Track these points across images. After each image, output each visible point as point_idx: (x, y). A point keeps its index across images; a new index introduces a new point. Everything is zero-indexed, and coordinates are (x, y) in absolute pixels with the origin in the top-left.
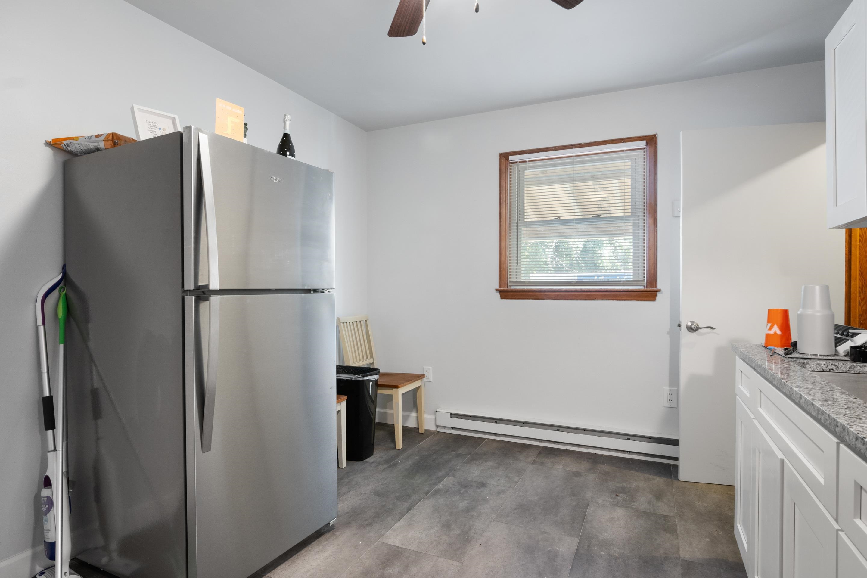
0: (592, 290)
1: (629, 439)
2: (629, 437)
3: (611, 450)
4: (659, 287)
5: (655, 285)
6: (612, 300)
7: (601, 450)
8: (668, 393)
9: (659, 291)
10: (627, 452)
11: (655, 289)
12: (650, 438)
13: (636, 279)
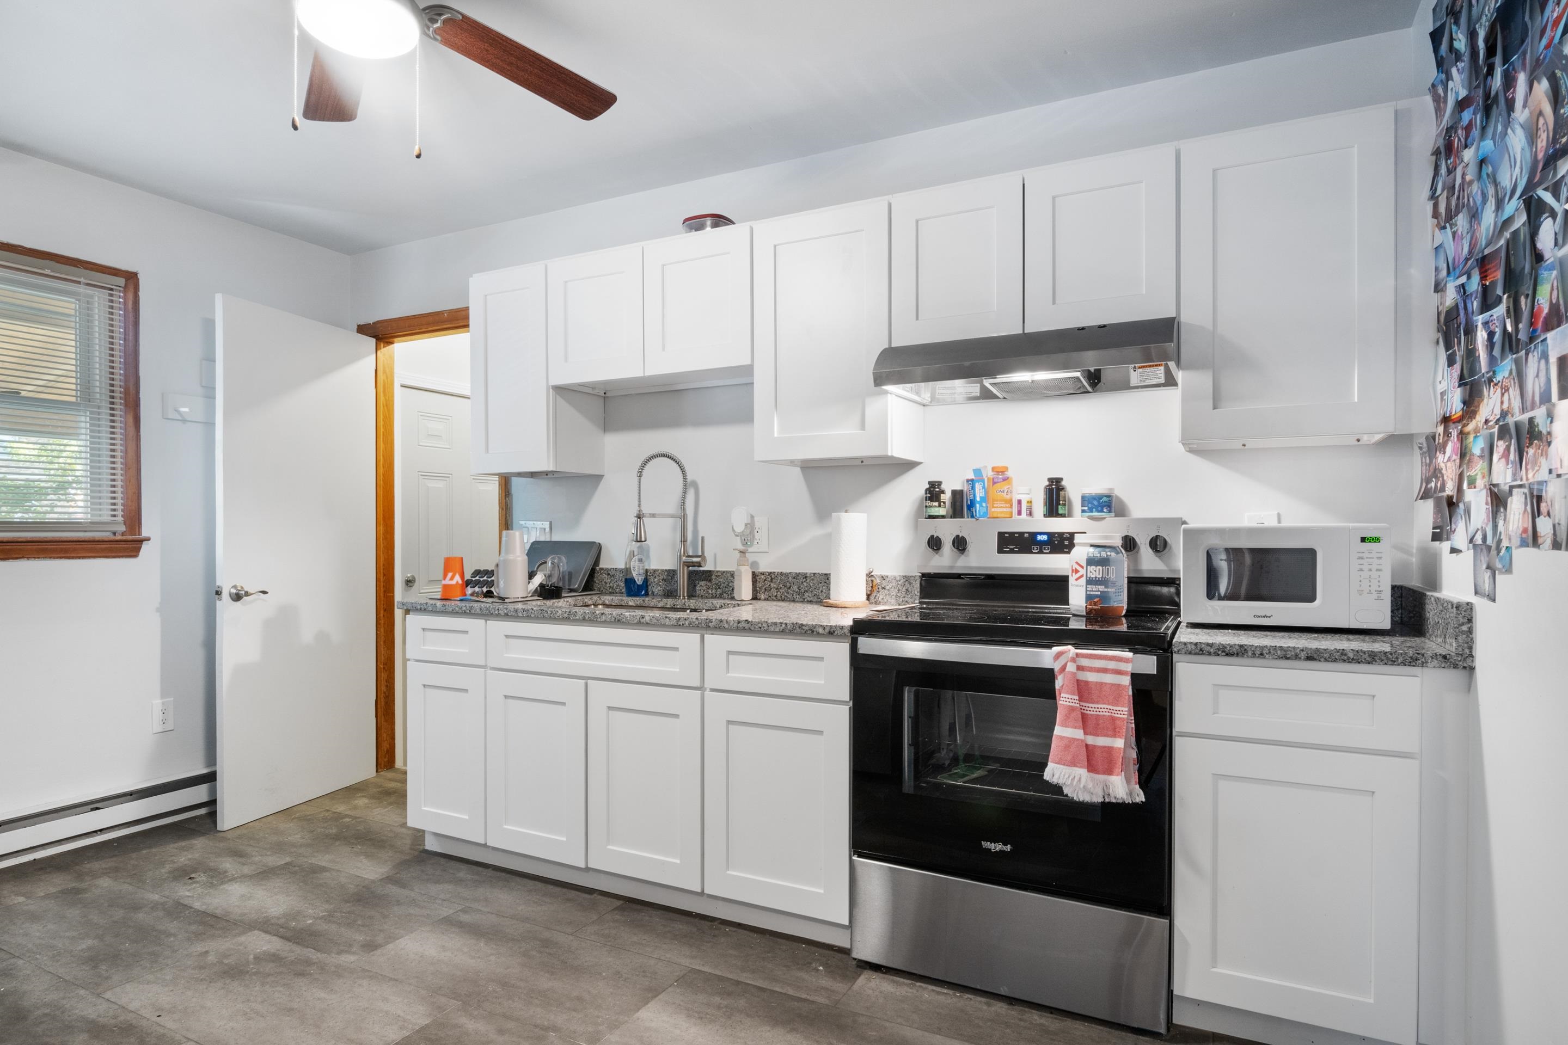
0: (20, 540)
1: (97, 809)
2: (94, 805)
3: (63, 842)
4: (145, 533)
5: (137, 530)
6: (57, 558)
7: (44, 849)
8: (161, 708)
9: (148, 539)
10: (95, 834)
11: (137, 537)
12: (131, 794)
13: (97, 519)
